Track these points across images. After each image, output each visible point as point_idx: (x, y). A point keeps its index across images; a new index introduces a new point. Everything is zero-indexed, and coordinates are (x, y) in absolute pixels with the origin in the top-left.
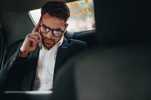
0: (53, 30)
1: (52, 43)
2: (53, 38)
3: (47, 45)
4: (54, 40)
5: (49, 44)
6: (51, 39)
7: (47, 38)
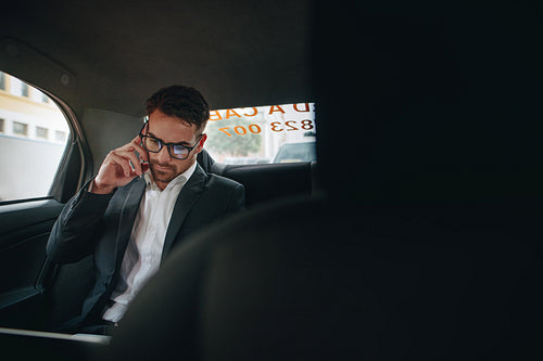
0: (170, 146)
1: (170, 171)
2: (172, 163)
3: (160, 177)
4: (173, 168)
5: (163, 173)
6: (166, 165)
7: (157, 162)
